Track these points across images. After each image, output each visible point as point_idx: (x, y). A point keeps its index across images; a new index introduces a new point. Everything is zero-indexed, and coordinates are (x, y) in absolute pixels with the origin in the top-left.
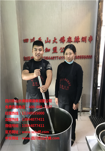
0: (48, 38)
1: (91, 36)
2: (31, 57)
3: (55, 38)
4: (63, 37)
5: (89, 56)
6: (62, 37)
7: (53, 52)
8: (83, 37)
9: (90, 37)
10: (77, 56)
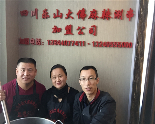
0: (58, 11)
1: (131, 9)
3: (69, 10)
4: (83, 9)
5: (127, 43)
6: (81, 9)
7: (66, 33)
8: (117, 10)
9: (129, 10)
10: (105, 42)
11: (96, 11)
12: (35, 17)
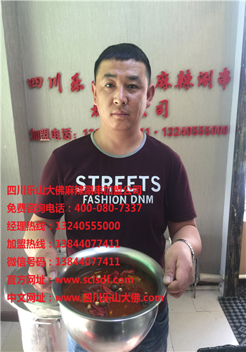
2: (51, 129)
5: (220, 127)
8: (204, 72)
9: (221, 71)
10: (184, 128)
11: (168, 75)
12: (56, 89)
